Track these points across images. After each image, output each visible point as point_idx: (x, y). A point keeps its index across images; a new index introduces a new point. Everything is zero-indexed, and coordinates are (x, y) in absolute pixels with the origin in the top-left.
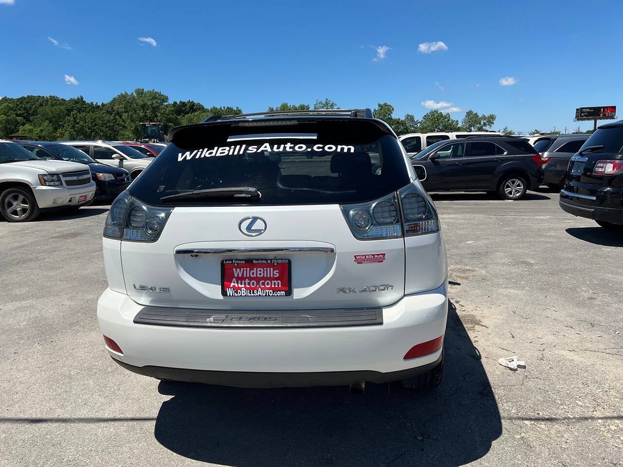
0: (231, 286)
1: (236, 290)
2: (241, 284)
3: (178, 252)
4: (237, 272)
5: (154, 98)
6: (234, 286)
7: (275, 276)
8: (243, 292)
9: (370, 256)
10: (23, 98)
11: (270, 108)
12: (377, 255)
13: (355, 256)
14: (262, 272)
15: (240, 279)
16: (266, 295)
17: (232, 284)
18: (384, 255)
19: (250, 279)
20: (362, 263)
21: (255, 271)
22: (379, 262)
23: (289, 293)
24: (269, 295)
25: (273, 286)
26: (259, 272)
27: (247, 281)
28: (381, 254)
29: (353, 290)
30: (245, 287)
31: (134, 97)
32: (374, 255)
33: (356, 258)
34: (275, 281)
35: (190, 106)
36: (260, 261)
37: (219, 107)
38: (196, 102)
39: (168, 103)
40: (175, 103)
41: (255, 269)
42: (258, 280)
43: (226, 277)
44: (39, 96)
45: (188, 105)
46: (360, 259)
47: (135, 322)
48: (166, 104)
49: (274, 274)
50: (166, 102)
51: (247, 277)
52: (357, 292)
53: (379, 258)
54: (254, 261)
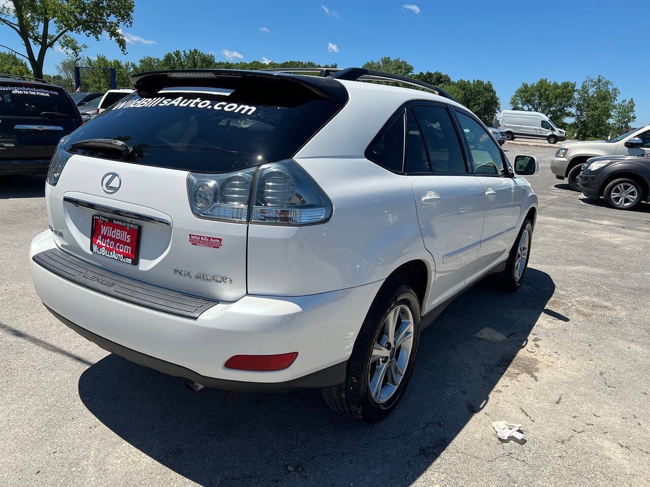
0: (97, 243)
1: (100, 247)
2: (104, 243)
3: (66, 199)
4: (104, 230)
5: (399, 67)
6: (99, 243)
7: (127, 241)
8: (103, 251)
9: (205, 239)
10: (287, 63)
11: (523, 84)
12: (213, 238)
13: (190, 235)
14: (119, 234)
15: (105, 237)
16: (118, 259)
17: (98, 241)
18: (220, 240)
19: (111, 239)
20: (196, 244)
21: (115, 232)
22: (214, 247)
23: (135, 262)
24: (120, 260)
25: (125, 251)
26: (117, 234)
27: (108, 241)
28: (218, 239)
29: (188, 274)
30: (106, 247)
31: (379, 67)
32: (209, 238)
33: (191, 238)
34: (127, 247)
35: (437, 77)
36: (118, 223)
37: (466, 81)
38: (443, 74)
39: (412, 74)
40: (422, 74)
41: (116, 229)
42: (116, 241)
43: (94, 233)
44: (300, 62)
45: (435, 77)
46: (196, 240)
47: (33, 259)
48: (410, 74)
49: (127, 239)
50: (411, 72)
51: (108, 237)
52: (193, 277)
53: (214, 243)
54: (115, 222)
